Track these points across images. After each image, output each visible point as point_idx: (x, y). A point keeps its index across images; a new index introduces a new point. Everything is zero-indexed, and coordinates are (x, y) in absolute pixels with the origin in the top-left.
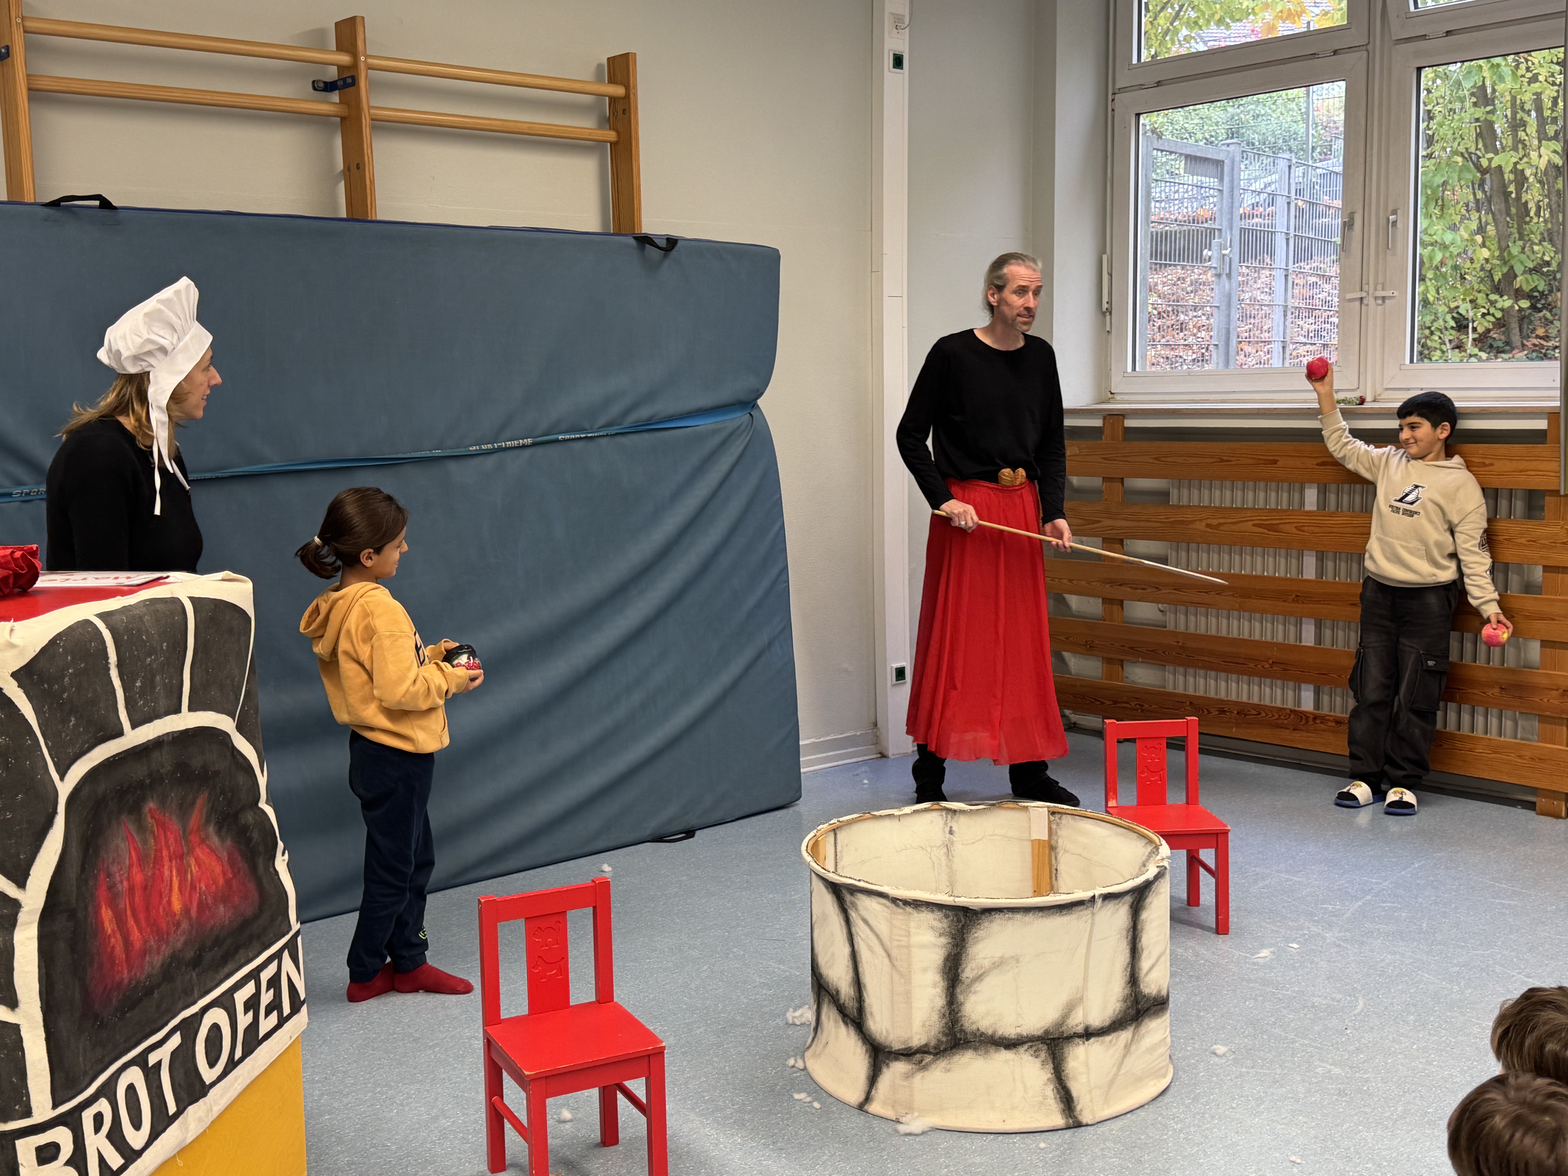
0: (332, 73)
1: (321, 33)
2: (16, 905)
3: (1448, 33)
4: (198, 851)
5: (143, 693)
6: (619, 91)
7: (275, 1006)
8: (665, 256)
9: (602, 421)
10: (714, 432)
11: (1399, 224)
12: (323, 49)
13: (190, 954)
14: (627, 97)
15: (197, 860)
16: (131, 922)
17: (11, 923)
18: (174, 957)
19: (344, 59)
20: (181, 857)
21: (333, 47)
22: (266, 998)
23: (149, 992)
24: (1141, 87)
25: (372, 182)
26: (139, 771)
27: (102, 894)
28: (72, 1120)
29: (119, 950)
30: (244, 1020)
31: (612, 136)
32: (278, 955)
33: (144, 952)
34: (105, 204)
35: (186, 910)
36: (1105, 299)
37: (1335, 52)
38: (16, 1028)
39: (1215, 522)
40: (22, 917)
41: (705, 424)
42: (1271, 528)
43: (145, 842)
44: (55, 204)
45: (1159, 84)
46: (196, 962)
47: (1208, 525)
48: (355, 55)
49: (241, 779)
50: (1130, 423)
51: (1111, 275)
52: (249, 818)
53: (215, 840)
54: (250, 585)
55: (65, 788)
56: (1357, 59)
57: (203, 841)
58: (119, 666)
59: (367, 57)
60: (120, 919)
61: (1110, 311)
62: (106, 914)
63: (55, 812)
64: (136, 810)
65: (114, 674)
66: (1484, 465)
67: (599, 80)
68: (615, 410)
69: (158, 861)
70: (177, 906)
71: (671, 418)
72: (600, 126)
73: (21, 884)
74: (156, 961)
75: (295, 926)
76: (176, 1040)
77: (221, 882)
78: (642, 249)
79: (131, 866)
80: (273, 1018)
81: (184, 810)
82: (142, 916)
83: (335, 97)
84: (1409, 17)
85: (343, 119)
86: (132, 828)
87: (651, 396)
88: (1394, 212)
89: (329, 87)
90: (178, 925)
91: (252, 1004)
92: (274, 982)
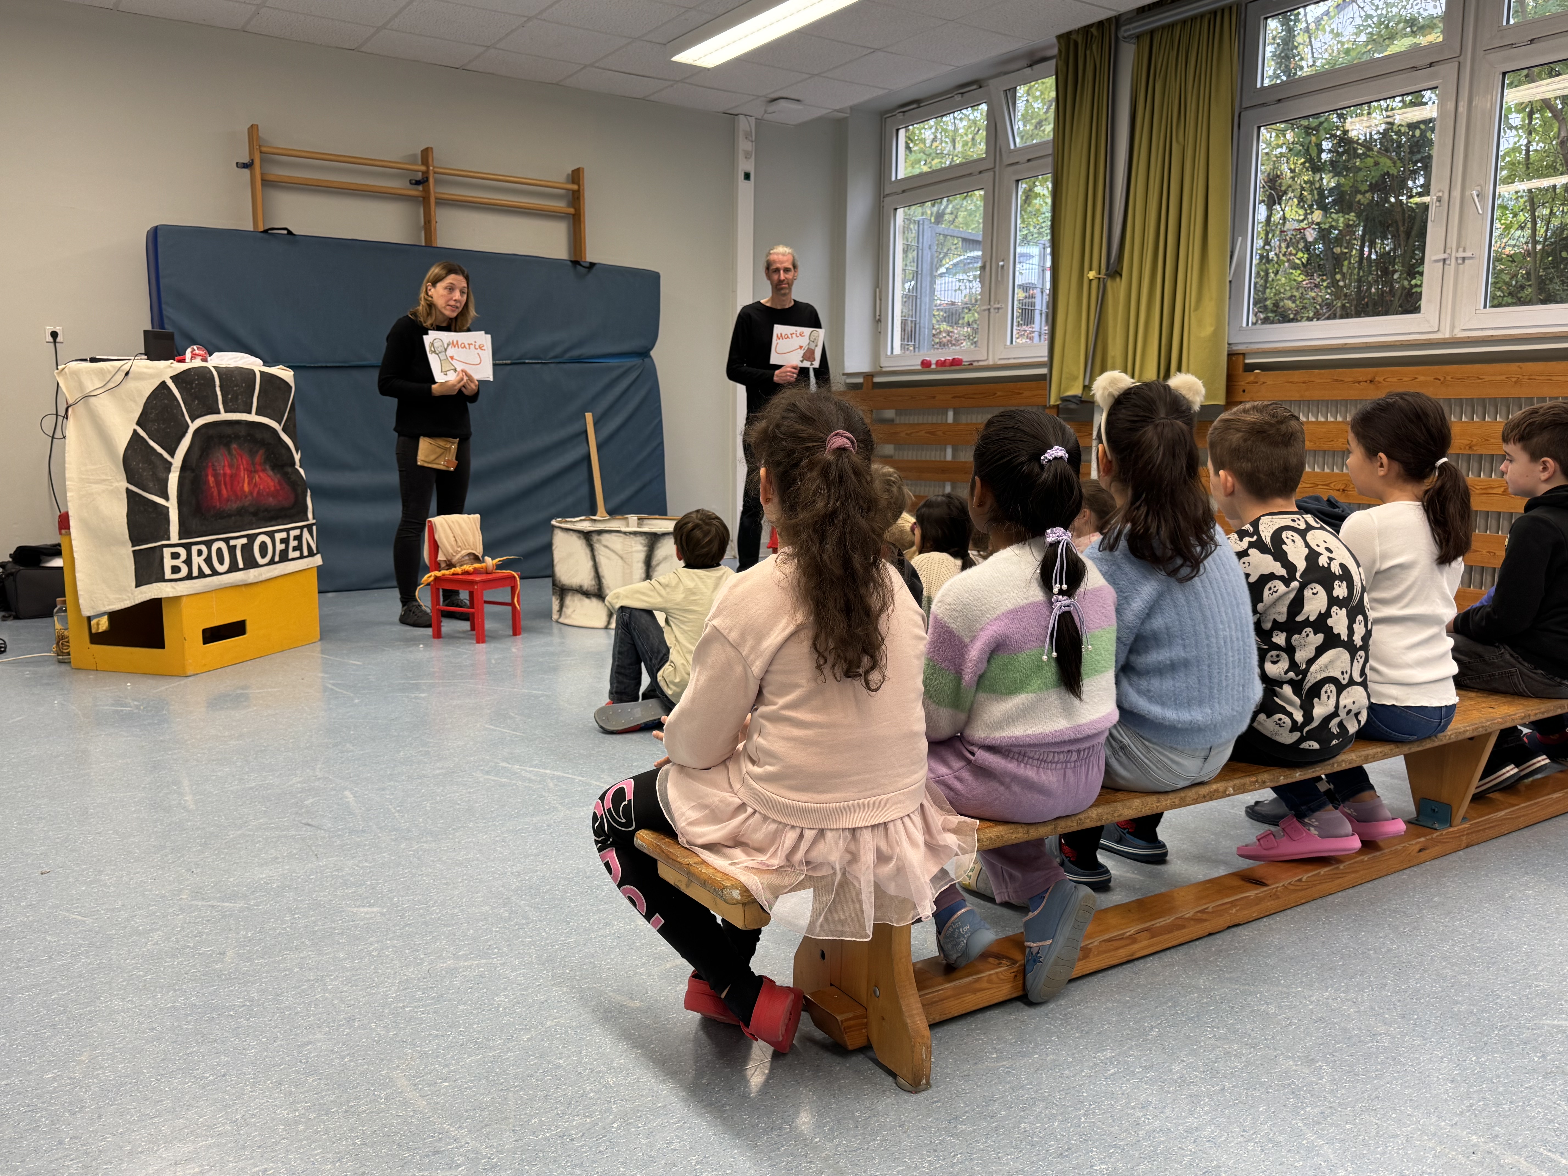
0: (419, 176)
1: (415, 155)
2: (170, 464)
3: (1029, 160)
4: (261, 474)
5: (231, 400)
6: (575, 187)
7: (299, 548)
8: (589, 272)
9: (552, 354)
10: (619, 367)
11: (1005, 267)
12: (415, 164)
13: (252, 510)
14: (579, 191)
15: (259, 476)
16: (223, 487)
17: (169, 470)
18: (243, 507)
19: (423, 168)
20: (251, 472)
21: (420, 162)
22: (293, 543)
23: (230, 516)
24: (896, 193)
25: (435, 229)
26: (228, 431)
27: (210, 471)
28: (188, 547)
29: (216, 493)
30: (280, 547)
31: (572, 211)
32: (301, 528)
33: (228, 500)
34: (290, 233)
35: (251, 493)
36: (878, 314)
37: (980, 172)
38: (168, 508)
39: (909, 432)
40: (173, 469)
41: (613, 362)
42: (932, 433)
43: (232, 459)
44: (266, 231)
45: (904, 191)
46: (255, 514)
47: (907, 434)
48: (428, 167)
49: (283, 451)
50: (877, 380)
51: (880, 300)
52: (289, 470)
53: (271, 473)
54: (292, 373)
55: (193, 426)
56: (988, 176)
57: (264, 470)
58: (221, 386)
59: (434, 167)
60: (218, 483)
61: (879, 320)
62: (211, 479)
63: (185, 432)
64: (227, 445)
65: (218, 389)
66: (1020, 393)
67: (568, 182)
68: (559, 350)
69: (238, 468)
70: (246, 488)
71: (593, 357)
72: (569, 206)
73: (172, 456)
74: (234, 506)
75: (311, 521)
76: (244, 541)
77: (273, 489)
78: (575, 267)
79: (224, 466)
80: (297, 554)
81: (252, 453)
82: (229, 487)
83: (420, 188)
84: (1011, 152)
85: (424, 198)
86: (226, 453)
87: (580, 343)
88: (1003, 261)
89: (418, 183)
90: (246, 497)
91: (285, 541)
92: (299, 538)
